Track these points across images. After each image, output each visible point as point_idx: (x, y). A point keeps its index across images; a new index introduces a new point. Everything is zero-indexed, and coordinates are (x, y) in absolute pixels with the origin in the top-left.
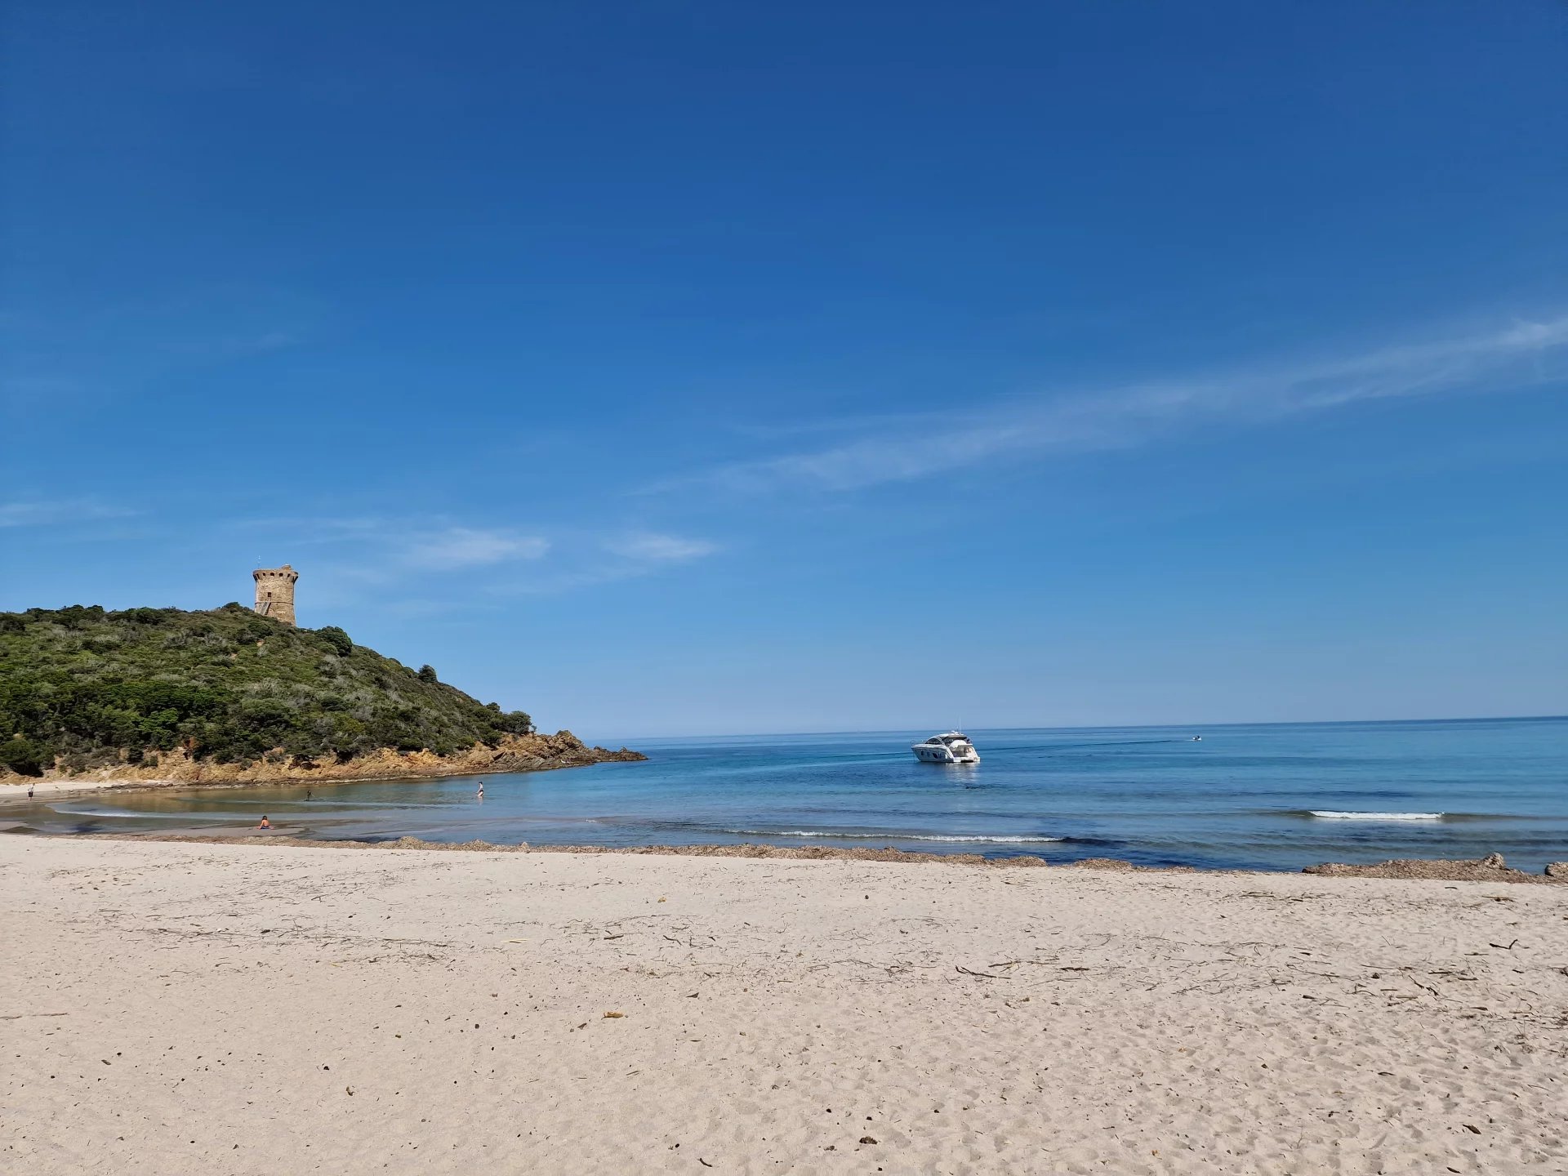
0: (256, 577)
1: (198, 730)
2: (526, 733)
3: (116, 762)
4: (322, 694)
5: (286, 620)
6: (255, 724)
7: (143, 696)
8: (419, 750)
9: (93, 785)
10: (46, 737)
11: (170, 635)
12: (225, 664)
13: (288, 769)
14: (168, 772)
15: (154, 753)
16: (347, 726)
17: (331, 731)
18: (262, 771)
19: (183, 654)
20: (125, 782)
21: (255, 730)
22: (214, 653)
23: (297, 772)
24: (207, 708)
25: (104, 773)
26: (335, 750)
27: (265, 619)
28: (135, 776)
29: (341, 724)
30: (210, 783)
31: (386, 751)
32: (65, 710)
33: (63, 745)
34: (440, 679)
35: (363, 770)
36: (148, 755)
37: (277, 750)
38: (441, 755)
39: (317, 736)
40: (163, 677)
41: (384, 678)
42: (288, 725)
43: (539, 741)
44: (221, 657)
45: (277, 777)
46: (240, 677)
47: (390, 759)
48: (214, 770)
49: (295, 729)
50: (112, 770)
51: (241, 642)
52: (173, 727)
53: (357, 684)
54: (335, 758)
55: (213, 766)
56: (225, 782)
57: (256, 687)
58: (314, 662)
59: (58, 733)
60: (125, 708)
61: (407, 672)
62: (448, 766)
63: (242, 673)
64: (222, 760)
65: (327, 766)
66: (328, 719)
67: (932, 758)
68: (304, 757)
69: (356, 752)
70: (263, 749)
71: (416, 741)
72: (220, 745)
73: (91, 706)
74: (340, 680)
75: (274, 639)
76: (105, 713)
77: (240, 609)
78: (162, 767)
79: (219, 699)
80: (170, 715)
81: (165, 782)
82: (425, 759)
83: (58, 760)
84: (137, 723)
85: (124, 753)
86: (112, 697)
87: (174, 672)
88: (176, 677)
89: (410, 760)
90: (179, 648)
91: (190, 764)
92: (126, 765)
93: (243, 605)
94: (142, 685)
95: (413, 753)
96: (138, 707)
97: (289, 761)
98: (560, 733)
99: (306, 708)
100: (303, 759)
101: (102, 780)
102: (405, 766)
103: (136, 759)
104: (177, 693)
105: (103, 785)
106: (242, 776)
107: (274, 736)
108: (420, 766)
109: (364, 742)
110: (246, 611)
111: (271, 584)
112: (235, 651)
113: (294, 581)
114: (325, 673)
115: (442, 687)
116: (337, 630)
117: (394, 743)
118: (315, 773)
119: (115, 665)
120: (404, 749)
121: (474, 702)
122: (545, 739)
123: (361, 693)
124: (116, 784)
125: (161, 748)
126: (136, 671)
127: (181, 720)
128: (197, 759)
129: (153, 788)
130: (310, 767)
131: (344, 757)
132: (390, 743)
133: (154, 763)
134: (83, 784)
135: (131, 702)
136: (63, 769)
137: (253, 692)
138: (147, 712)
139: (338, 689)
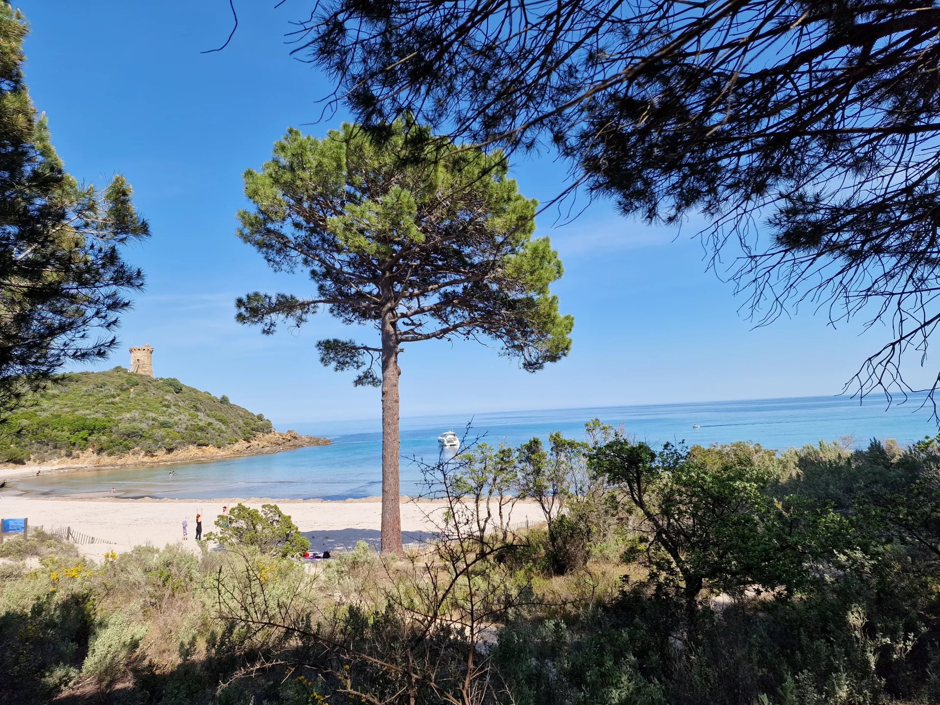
0: (131, 351)
1: (98, 440)
2: (271, 432)
3: (60, 457)
4: (161, 419)
5: (148, 373)
6: (126, 437)
7: (71, 425)
9: (49, 468)
10: (26, 446)
11: (85, 388)
12: (113, 403)
13: (142, 458)
14: (85, 461)
15: (78, 452)
16: (171, 435)
17: (163, 438)
18: (129, 459)
19: (91, 398)
20: (64, 466)
21: (125, 440)
22: (107, 397)
23: (146, 459)
24: (103, 429)
25: (55, 462)
26: (165, 447)
27: (136, 375)
28: (69, 463)
29: (168, 434)
30: (104, 466)
31: (191, 447)
32: (35, 433)
33: (34, 450)
34: (231, 402)
35: (178, 457)
36: (75, 453)
37: (137, 449)
38: (219, 448)
39: (156, 441)
40: (80, 412)
41: (198, 405)
42: (142, 436)
43: (278, 435)
44: (111, 400)
45: (137, 461)
46: (120, 410)
47: (193, 451)
48: (105, 459)
49: (146, 438)
50: (58, 460)
51: (121, 390)
52: (86, 439)
53: (182, 411)
54: (165, 451)
55: (106, 457)
56: (112, 465)
57: (128, 415)
58: (160, 399)
59: (32, 444)
60: (63, 431)
61: (213, 400)
62: (221, 453)
63: (121, 408)
64: (110, 455)
65: (161, 455)
66: (162, 432)
68: (150, 452)
69: (176, 448)
70: (129, 449)
71: (206, 442)
72: (109, 447)
73: (47, 430)
74: (172, 410)
75: (140, 388)
76: (53, 434)
77: (123, 370)
78: (82, 458)
79: (108, 424)
80: (84, 433)
81: (83, 466)
82: (211, 450)
83: (32, 457)
84: (68, 438)
85: (63, 452)
86: (56, 426)
87: (87, 409)
88: (88, 412)
89: (203, 451)
90: (90, 395)
91: (95, 457)
92: (65, 458)
93: (123, 367)
94: (71, 418)
95: (204, 447)
96: (69, 430)
97: (143, 453)
98: (289, 431)
99: (152, 427)
100: (150, 453)
101: (54, 466)
102: (200, 454)
103: (69, 455)
104: (88, 422)
105: (54, 468)
106: (119, 462)
107: (135, 442)
108: (208, 454)
109: (180, 443)
110: (125, 371)
111: (139, 355)
112: (119, 395)
113: (151, 352)
114: (165, 406)
115: (232, 407)
116: (174, 379)
117: (195, 443)
118: (155, 459)
119: (57, 407)
120: (200, 445)
121: (250, 414)
122: (281, 434)
123: (182, 417)
124: (60, 467)
125: (81, 449)
126: (68, 410)
127: (90, 435)
128: (98, 454)
129: (78, 469)
130: (153, 456)
131: (170, 451)
132: (193, 443)
133: (78, 457)
134: (45, 468)
135: (65, 428)
136: (35, 461)
137: (126, 420)
138: (74, 432)
139: (170, 415)
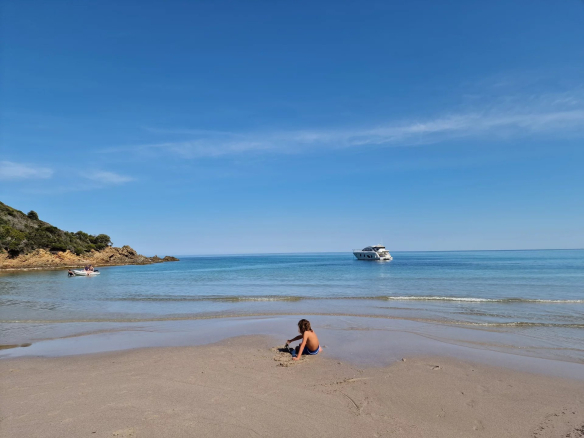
2: (109, 245)
8: (64, 251)
26: (6, 249)
31: (42, 251)
35: (27, 263)
38: (78, 255)
43: (114, 250)
47: (45, 256)
54: (7, 255)
61: (22, 213)
62: (82, 261)
67: (366, 257)
69: (22, 251)
71: (61, 245)
82: (69, 256)
89: (59, 257)
95: (60, 253)
98: (125, 246)
102: (57, 260)
108: (66, 260)
109: (26, 245)
117: (47, 246)
120: (54, 250)
122: (117, 250)
131: (13, 254)
132: (44, 246)
